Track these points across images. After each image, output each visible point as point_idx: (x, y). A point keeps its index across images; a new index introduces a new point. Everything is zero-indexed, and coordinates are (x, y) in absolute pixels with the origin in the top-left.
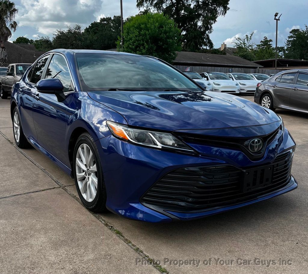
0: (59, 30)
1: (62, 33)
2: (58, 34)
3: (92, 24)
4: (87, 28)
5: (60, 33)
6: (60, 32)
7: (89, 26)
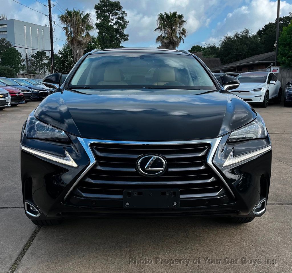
0: (226, 36)
1: (229, 38)
2: (224, 40)
3: (266, 25)
4: (259, 30)
5: (227, 39)
6: (227, 37)
7: (263, 28)
